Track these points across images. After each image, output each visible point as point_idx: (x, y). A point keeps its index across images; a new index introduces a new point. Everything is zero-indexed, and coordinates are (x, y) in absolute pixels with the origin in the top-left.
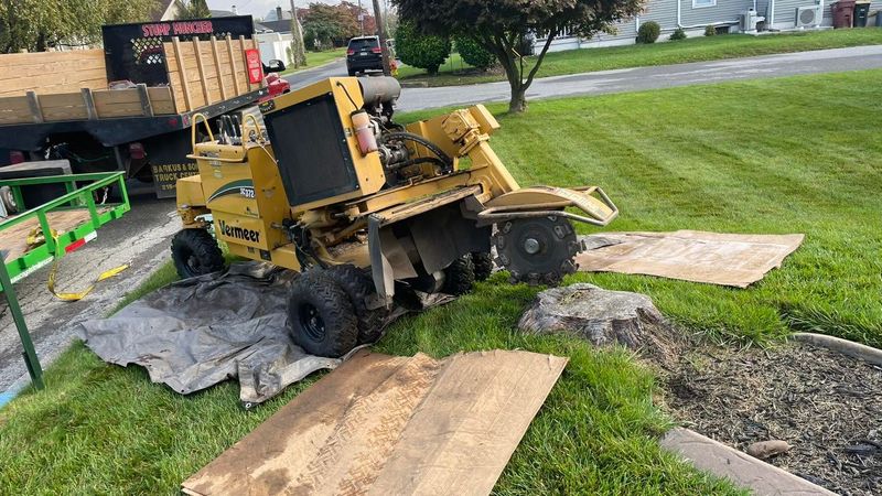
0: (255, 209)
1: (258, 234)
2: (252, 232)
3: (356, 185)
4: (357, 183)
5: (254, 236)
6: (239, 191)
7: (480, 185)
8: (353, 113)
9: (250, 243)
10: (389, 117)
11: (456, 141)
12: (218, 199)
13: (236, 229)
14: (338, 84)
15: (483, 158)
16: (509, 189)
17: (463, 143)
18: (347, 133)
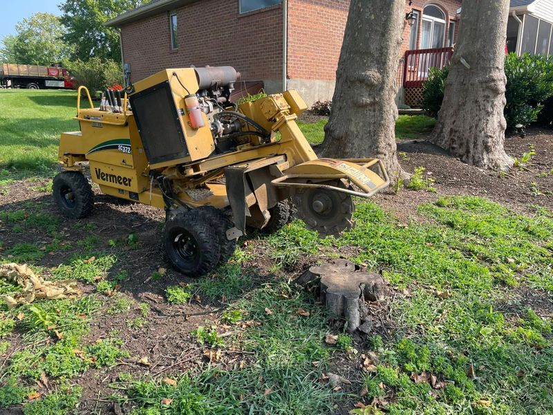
0: (130, 161)
1: (130, 180)
2: (125, 178)
3: (186, 152)
4: (187, 151)
5: (127, 181)
6: (117, 147)
7: (285, 155)
8: (186, 97)
9: (122, 187)
10: (227, 98)
11: (270, 120)
12: (97, 153)
13: (111, 176)
14: (174, 74)
15: (289, 133)
16: (307, 160)
17: (275, 120)
18: (179, 113)
